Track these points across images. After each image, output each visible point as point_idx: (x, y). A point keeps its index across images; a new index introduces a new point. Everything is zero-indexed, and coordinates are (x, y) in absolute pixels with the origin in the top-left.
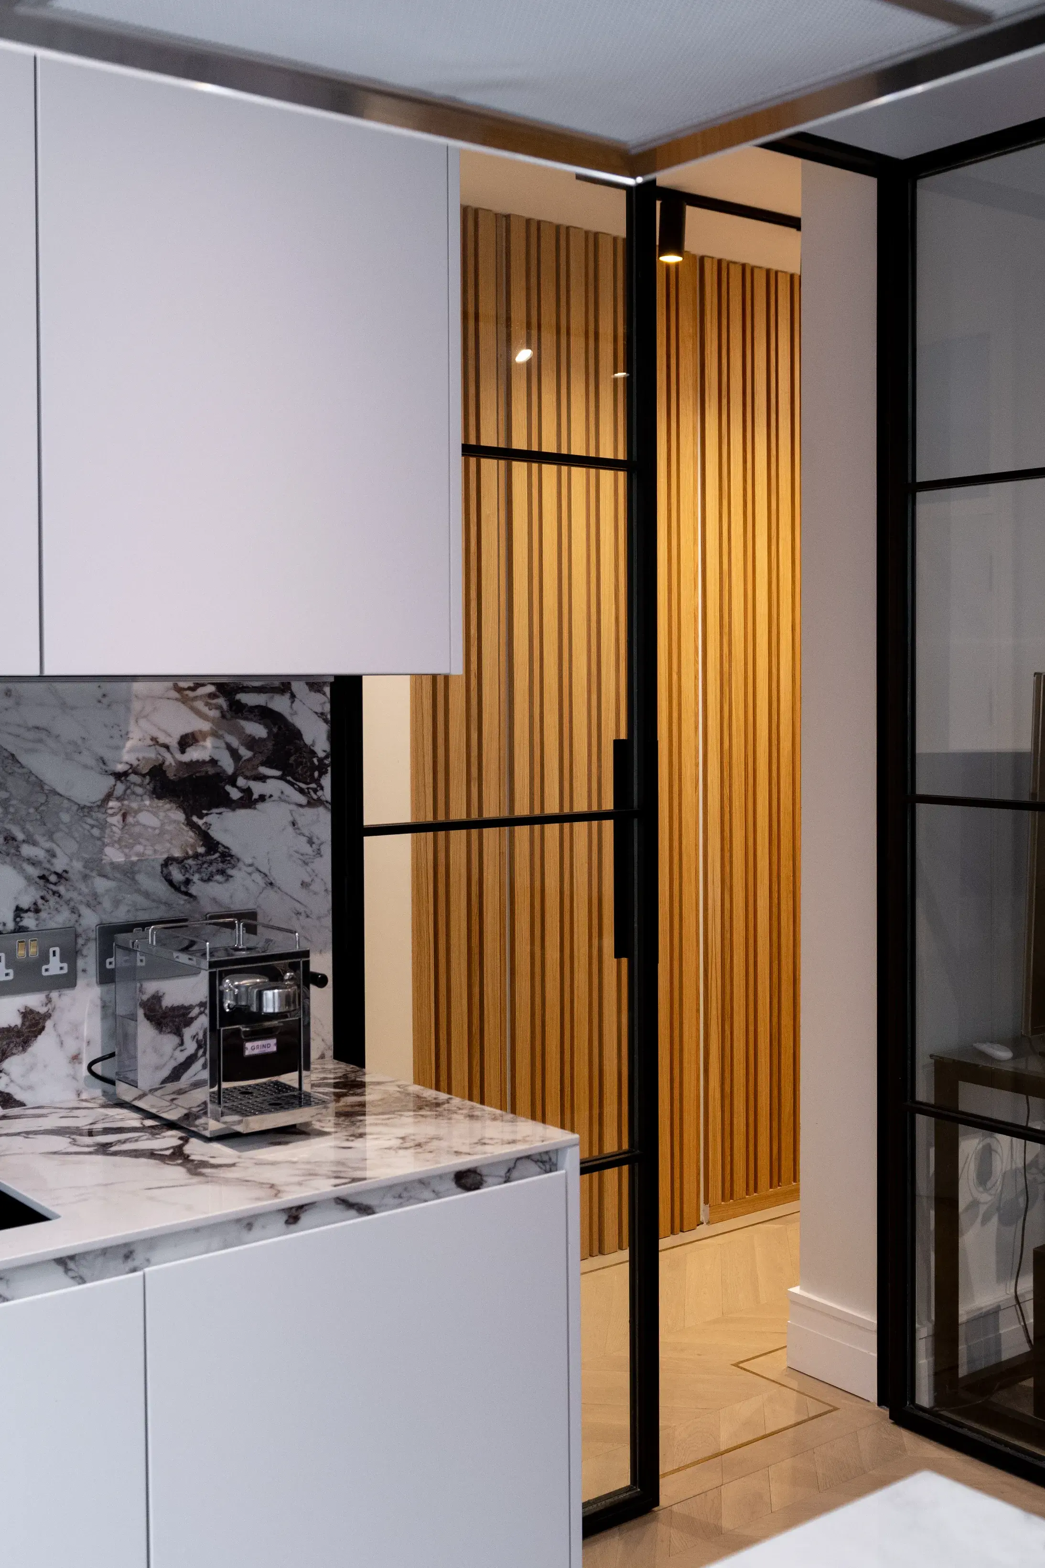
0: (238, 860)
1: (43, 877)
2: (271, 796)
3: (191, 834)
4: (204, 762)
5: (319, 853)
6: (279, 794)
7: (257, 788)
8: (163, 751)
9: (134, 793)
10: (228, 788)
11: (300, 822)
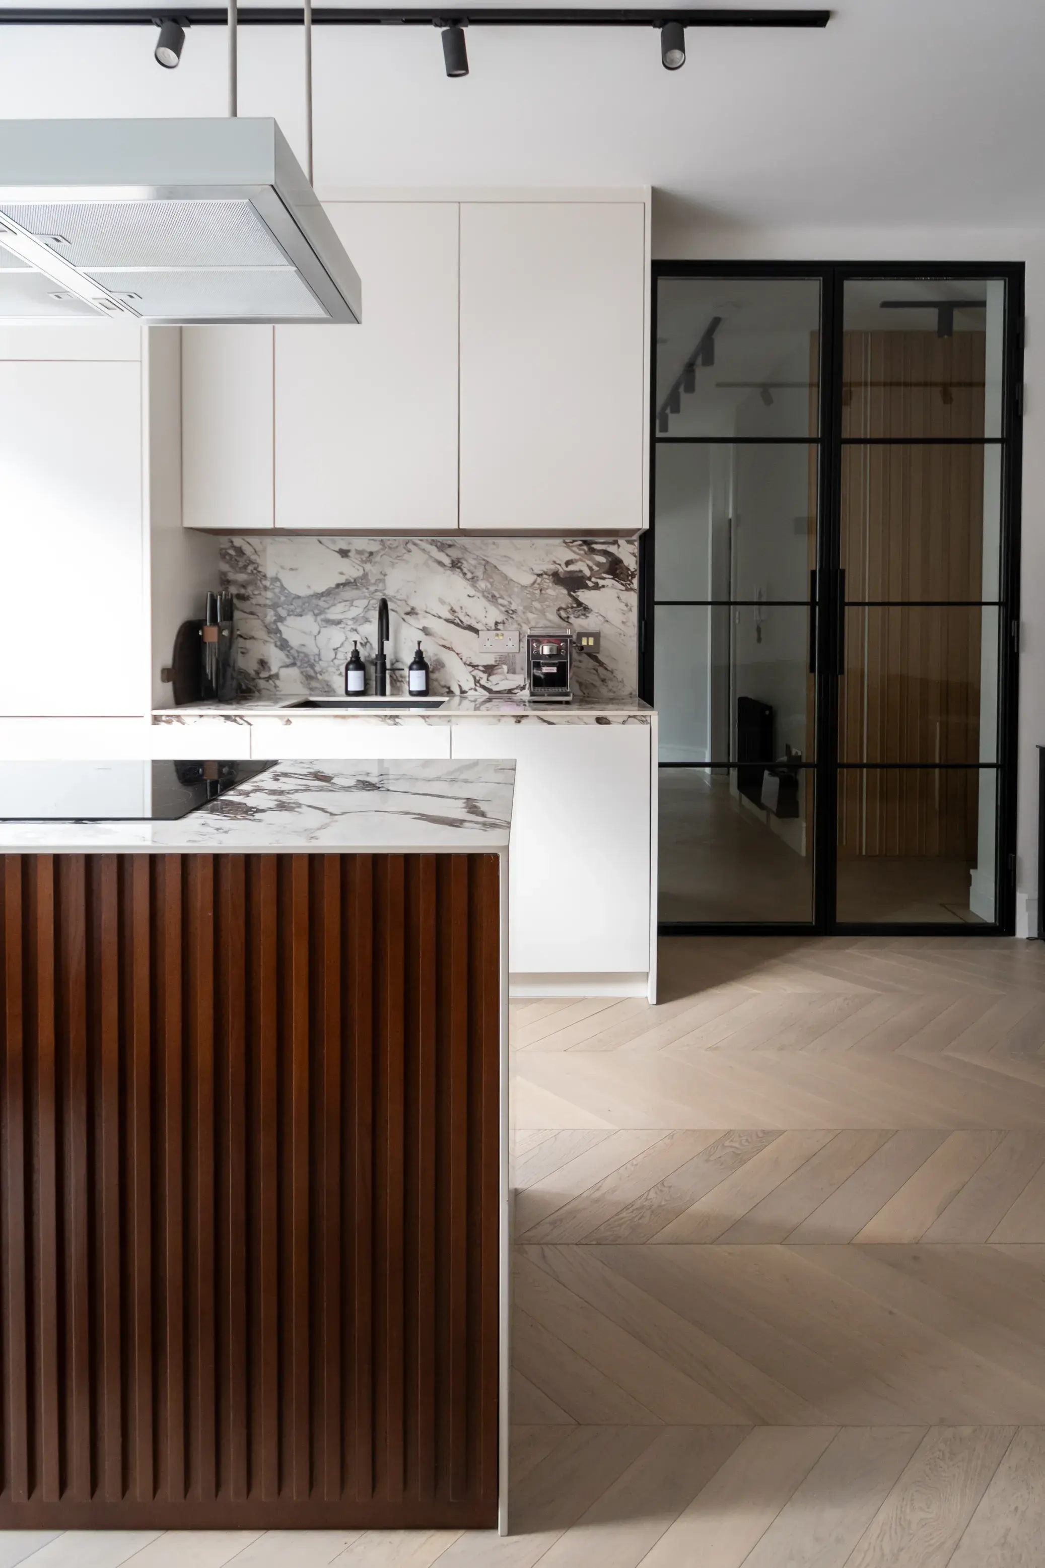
0: (592, 610)
1: (507, 611)
2: (607, 586)
3: (570, 599)
4: (576, 571)
5: (631, 610)
6: (612, 585)
7: (601, 582)
8: (558, 566)
9: (545, 582)
10: (587, 582)
11: (622, 597)
